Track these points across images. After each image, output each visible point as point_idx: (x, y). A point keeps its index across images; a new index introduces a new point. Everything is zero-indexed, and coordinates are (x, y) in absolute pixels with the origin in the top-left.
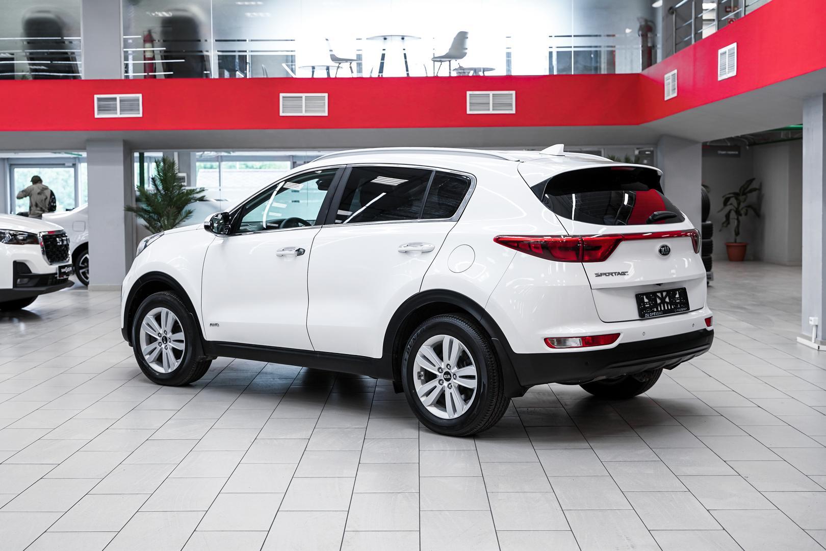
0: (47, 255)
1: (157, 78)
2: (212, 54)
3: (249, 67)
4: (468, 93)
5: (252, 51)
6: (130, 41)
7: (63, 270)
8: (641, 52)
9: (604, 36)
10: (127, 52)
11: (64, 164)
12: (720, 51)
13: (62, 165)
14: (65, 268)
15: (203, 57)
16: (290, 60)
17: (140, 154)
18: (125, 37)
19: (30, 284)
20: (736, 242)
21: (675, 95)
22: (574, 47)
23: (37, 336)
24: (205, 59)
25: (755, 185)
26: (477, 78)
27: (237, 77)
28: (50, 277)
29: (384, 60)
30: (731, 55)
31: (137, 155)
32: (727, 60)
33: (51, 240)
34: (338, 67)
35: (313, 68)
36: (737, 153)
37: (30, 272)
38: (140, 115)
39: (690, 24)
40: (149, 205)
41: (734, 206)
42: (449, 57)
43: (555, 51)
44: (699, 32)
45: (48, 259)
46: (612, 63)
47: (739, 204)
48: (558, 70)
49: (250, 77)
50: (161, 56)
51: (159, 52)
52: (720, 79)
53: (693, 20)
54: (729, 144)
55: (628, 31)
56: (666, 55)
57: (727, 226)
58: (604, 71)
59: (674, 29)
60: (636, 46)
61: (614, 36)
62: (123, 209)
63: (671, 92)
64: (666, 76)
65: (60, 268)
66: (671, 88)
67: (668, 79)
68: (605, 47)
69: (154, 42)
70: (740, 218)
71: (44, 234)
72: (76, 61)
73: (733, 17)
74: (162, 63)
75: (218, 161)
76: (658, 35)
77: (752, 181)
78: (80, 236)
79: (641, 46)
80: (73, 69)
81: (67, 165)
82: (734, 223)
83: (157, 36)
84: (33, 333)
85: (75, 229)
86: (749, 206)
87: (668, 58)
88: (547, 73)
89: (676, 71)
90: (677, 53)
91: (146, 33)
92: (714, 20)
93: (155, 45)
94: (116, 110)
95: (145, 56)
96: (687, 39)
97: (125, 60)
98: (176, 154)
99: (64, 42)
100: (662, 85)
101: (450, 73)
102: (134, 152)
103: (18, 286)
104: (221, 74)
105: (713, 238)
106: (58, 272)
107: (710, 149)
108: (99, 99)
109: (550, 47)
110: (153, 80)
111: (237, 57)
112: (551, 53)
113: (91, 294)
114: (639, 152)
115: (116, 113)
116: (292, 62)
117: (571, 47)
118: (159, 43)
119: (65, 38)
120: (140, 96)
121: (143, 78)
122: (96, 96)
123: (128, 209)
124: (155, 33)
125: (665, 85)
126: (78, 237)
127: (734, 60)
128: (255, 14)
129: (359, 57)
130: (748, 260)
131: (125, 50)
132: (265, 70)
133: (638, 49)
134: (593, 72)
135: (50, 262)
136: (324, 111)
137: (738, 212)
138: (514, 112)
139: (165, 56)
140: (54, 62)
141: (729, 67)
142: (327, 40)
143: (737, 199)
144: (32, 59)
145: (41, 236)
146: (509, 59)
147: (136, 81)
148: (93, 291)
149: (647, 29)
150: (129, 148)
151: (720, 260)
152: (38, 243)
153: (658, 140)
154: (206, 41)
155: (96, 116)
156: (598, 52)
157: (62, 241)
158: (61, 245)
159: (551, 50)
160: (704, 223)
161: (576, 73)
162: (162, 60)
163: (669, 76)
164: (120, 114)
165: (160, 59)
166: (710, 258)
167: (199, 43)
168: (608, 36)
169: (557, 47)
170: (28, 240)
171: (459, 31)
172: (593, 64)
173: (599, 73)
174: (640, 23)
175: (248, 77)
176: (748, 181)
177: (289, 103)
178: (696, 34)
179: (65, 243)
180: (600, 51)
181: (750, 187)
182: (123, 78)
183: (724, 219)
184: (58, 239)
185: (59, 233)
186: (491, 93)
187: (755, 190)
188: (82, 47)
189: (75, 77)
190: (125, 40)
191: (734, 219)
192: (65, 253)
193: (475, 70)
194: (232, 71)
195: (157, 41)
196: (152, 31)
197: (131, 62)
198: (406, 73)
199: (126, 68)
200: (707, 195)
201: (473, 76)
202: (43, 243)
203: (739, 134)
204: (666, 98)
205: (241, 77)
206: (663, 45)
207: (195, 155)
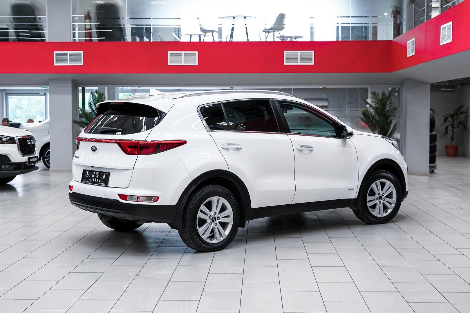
0: (21, 151)
1: (93, 41)
2: (128, 26)
3: (152, 35)
4: (285, 52)
5: (154, 25)
6: (77, 18)
7: (31, 160)
8: (393, 27)
9: (371, 17)
10: (75, 25)
11: (39, 94)
12: (442, 27)
13: (38, 94)
14: (32, 159)
15: (121, 28)
16: (178, 31)
17: (82, 88)
18: (73, 16)
19: (10, 169)
20: (451, 145)
21: (414, 54)
22: (351, 24)
23: (13, 201)
24: (123, 30)
25: (464, 110)
26: (291, 42)
27: (144, 41)
28: (23, 164)
29: (233, 31)
30: (449, 29)
31: (80, 88)
32: (446, 32)
33: (24, 141)
34: (205, 35)
35: (191, 36)
36: (453, 90)
37: (10, 161)
38: (82, 64)
39: (424, 9)
40: (87, 119)
41: (451, 123)
42: (273, 29)
43: (340, 26)
44: (429, 14)
45: (22, 153)
46: (375, 34)
47: (453, 121)
48: (342, 38)
49: (153, 41)
50: (96, 28)
51: (94, 25)
52: (441, 44)
53: (425, 7)
54: (448, 84)
55: (386, 14)
56: (409, 29)
57: (446, 135)
58: (370, 39)
59: (414, 13)
60: (390, 23)
61: (376, 17)
62: (72, 122)
63: (411, 52)
64: (408, 42)
65: (29, 159)
66: (411, 50)
67: (409, 44)
68: (371, 23)
69: (91, 19)
70: (454, 130)
71: (19, 137)
72: (43, 30)
73: (451, 5)
74: (97, 32)
75: (133, 92)
76: (404, 17)
77: (462, 107)
78: (46, 138)
79: (393, 23)
80: (42, 35)
81: (40, 94)
82: (450, 133)
83: (93, 15)
84: (11, 199)
85: (42, 134)
86: (460, 123)
87: (410, 30)
88: (335, 39)
89: (414, 39)
90: (415, 28)
91: (86, 13)
92: (439, 7)
93: (92, 21)
94: (67, 61)
95: (85, 28)
96: (421, 19)
97: (73, 30)
98: (106, 88)
99: (36, 19)
100: (406, 48)
101: (274, 39)
102: (78, 87)
103: (2, 170)
104: (134, 39)
105: (436, 143)
106: (28, 161)
107: (435, 87)
108: (57, 54)
109: (337, 24)
110: (90, 43)
111: (144, 29)
112: (338, 27)
113: (51, 174)
114: (392, 89)
115: (67, 63)
116: (179, 32)
117: (349, 24)
118: (94, 20)
119: (37, 16)
120: (82, 52)
121: (84, 41)
122: (55, 52)
123: (74, 122)
124: (92, 13)
125: (408, 47)
126: (44, 138)
127: (451, 32)
128: (156, 2)
129: (220, 29)
130: (459, 156)
131: (73, 24)
132: (161, 37)
133: (391, 25)
134: (364, 40)
135: (23, 155)
136: (196, 63)
137: (453, 126)
138: (313, 64)
139: (98, 28)
140: (32, 31)
141: (447, 37)
142: (198, 18)
143: (452, 118)
144: (16, 29)
145: (18, 139)
146: (312, 31)
147: (80, 43)
148: (53, 172)
149: (397, 13)
150: (75, 85)
151: (441, 156)
152: (15, 143)
153: (403, 82)
154: (123, 18)
155: (55, 64)
156: (367, 27)
157: (31, 142)
158: (30, 145)
159: (338, 25)
160: (431, 134)
161: (352, 40)
162: (96, 30)
163: (410, 42)
164: (70, 63)
165: (95, 29)
166: (435, 156)
167: (119, 19)
168: (373, 17)
169: (342, 24)
170: (9, 141)
171: (280, 13)
172: (364, 35)
173: (367, 40)
174: (393, 9)
175: (151, 41)
176: (459, 107)
177: (174, 57)
178: (427, 16)
179: (33, 143)
180: (368, 27)
181: (461, 111)
182: (72, 41)
183: (444, 131)
184: (28, 141)
185: (29, 137)
186: (299, 52)
187: (463, 112)
188: (46, 22)
189: (42, 41)
190: (73, 18)
191: (451, 130)
192: (33, 149)
193: (291, 37)
194: (141, 37)
195: (93, 18)
196: (90, 12)
197: (77, 31)
198: (247, 39)
199: (74, 35)
200: (433, 116)
201: (289, 42)
202: (18, 143)
203: (454, 79)
204: (408, 56)
205: (147, 41)
206: (407, 23)
207: (118, 89)
